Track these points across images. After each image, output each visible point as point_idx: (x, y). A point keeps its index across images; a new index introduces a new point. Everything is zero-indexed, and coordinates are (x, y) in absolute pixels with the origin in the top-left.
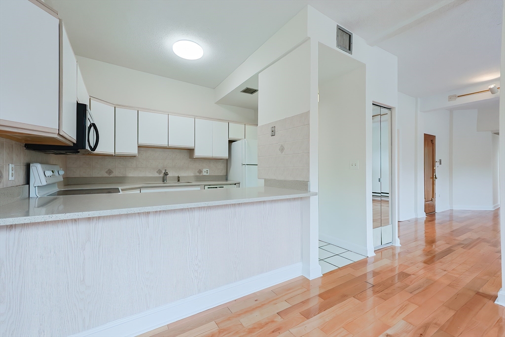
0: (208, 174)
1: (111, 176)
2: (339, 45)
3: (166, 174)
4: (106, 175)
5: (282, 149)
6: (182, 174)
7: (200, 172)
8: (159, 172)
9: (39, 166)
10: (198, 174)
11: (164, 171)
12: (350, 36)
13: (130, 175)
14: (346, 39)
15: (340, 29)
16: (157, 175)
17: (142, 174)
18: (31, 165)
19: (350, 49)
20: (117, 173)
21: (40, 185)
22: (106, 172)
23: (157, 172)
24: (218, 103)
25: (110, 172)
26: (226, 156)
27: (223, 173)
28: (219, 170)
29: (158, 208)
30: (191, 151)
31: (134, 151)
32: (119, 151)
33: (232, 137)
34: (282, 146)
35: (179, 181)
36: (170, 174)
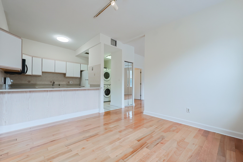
0: (72, 83)
1: (30, 83)
2: (112, 44)
3: (54, 83)
4: (28, 83)
5: (95, 75)
6: (61, 83)
7: (69, 82)
8: (51, 82)
9: (9, 78)
10: (68, 83)
11: (53, 82)
12: (116, 41)
13: (38, 83)
14: (114, 43)
15: (112, 39)
16: (50, 83)
17: (43, 83)
18: (6, 78)
19: (116, 45)
20: (32, 82)
21: (9, 84)
22: (28, 82)
23: (50, 82)
24: (76, 56)
25: (29, 82)
26: (79, 76)
27: (79, 83)
28: (77, 82)
29: (49, 87)
30: (65, 74)
31: (40, 74)
32: (34, 74)
33: (82, 69)
34: (95, 74)
35: (59, 86)
36: (56, 83)
